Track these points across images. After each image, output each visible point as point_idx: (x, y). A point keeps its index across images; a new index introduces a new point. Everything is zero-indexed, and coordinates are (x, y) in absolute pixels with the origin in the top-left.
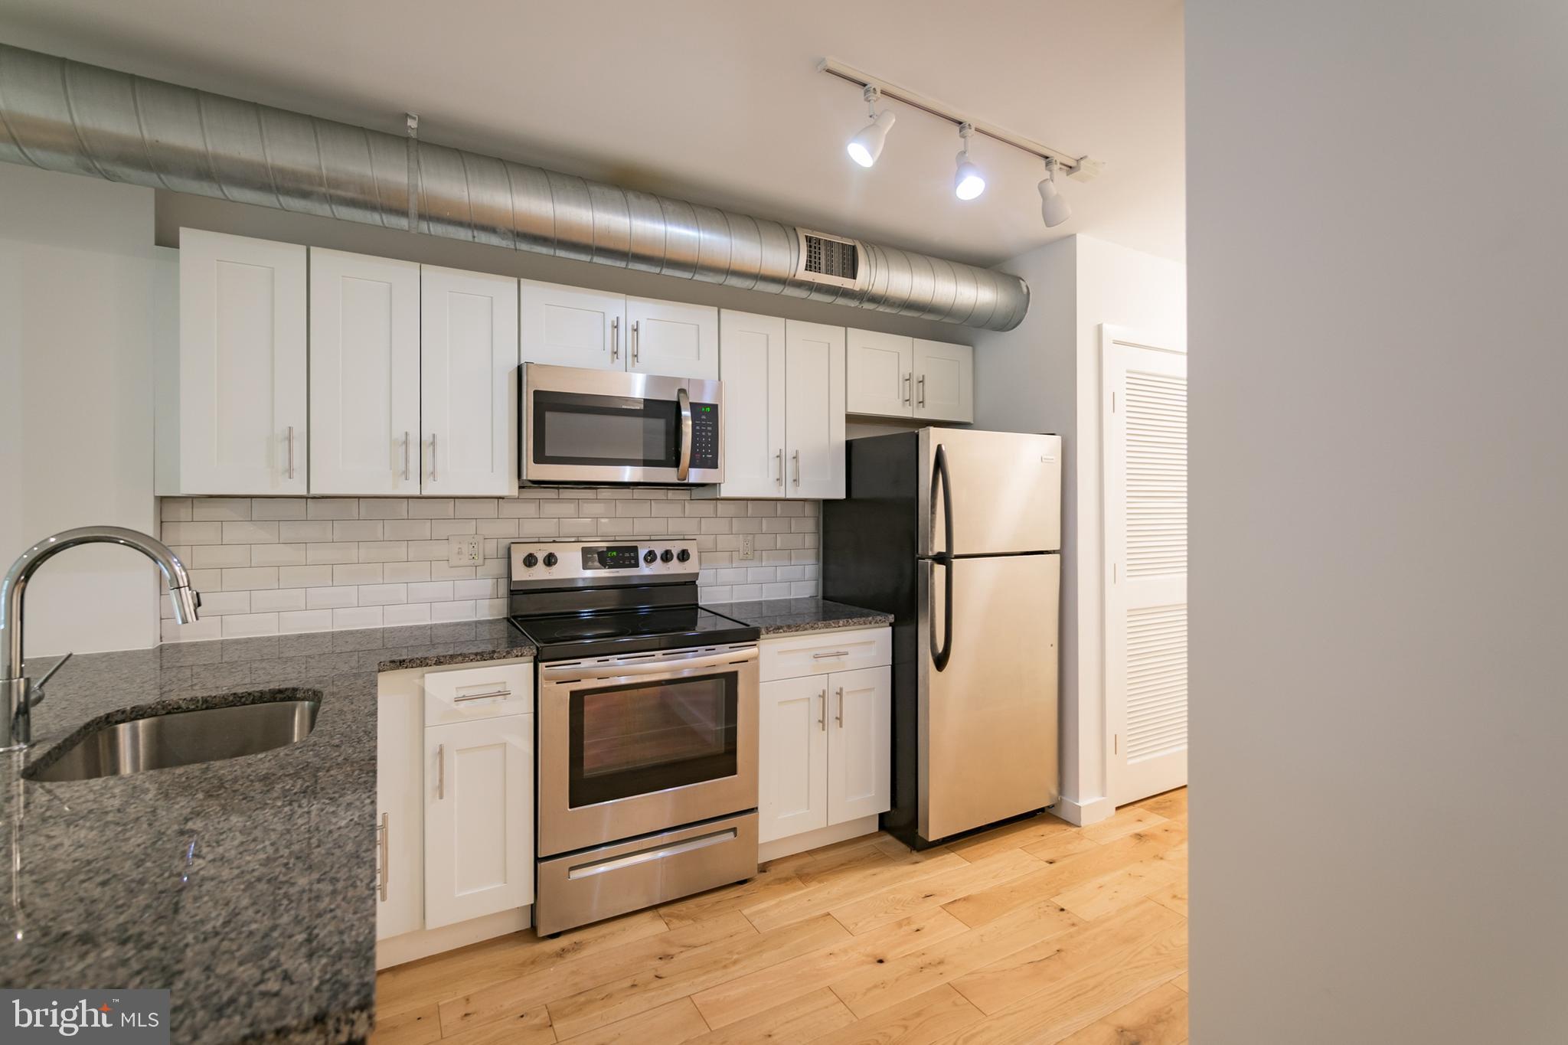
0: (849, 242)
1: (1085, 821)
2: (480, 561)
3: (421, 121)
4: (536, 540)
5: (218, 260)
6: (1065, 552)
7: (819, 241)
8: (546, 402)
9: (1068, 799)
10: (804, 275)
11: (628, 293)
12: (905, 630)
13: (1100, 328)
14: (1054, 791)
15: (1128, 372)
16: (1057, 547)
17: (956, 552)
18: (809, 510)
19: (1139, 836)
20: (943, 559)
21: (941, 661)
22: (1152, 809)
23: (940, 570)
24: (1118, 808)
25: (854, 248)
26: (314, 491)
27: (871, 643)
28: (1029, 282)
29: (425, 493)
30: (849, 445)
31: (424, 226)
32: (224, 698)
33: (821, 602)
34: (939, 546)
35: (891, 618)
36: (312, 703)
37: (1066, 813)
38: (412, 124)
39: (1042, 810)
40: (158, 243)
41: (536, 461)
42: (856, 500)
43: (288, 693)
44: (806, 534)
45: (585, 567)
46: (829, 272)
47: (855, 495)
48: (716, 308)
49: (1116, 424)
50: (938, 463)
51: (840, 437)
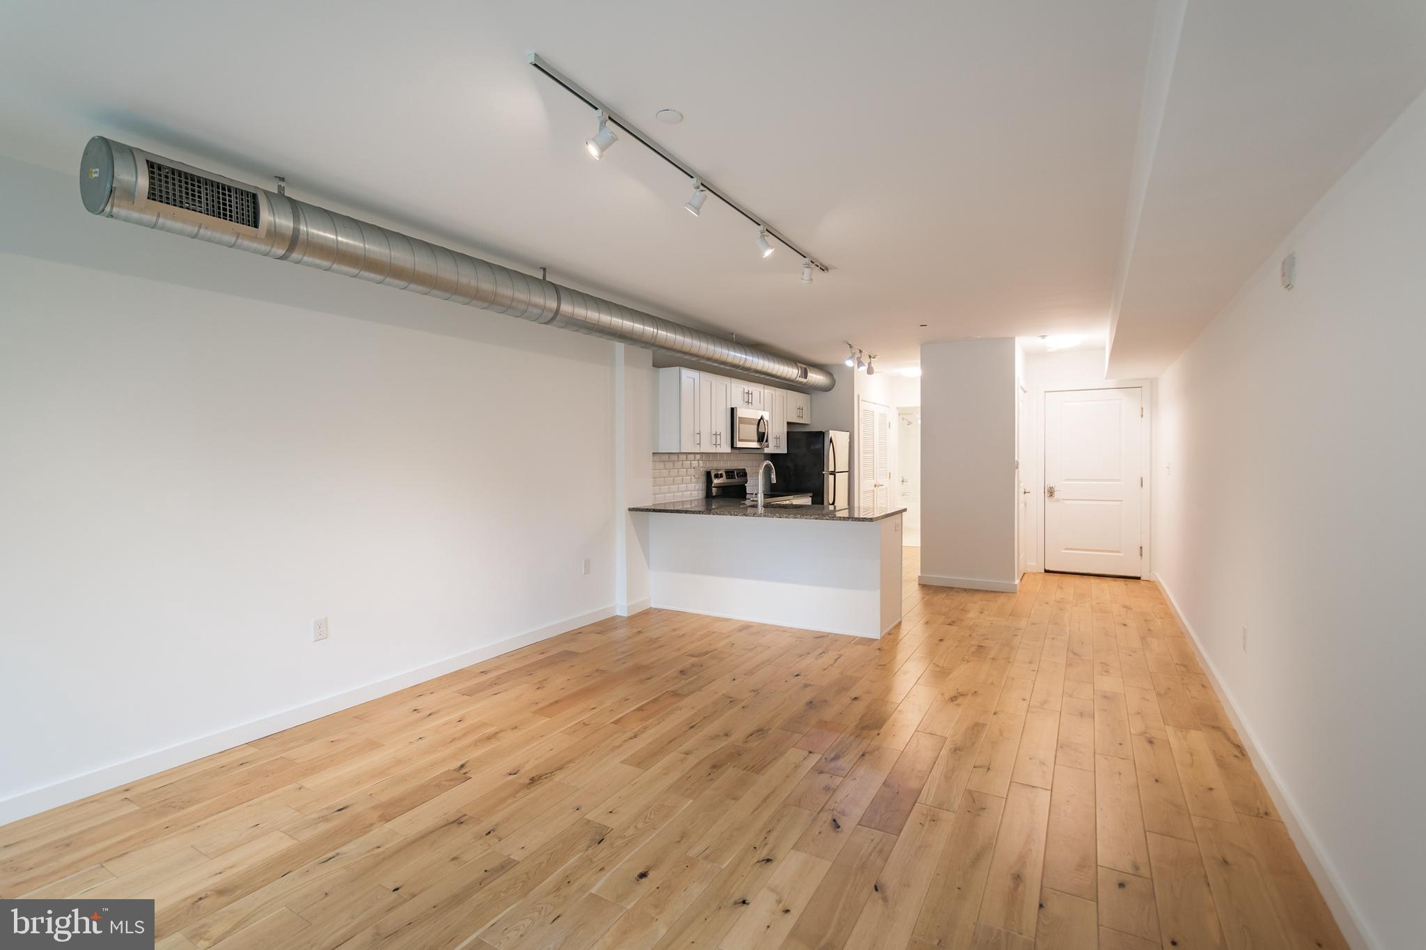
0: (807, 366)
3: (736, 336)
6: (850, 472)
7: (802, 367)
10: (798, 379)
11: (748, 381)
13: (859, 395)
15: (864, 410)
16: (848, 470)
20: (832, 473)
23: (831, 477)
25: (808, 368)
28: (835, 376)
29: (716, 452)
30: (788, 432)
34: (831, 469)
35: (811, 495)
38: (734, 336)
41: (739, 441)
42: (793, 454)
45: (727, 479)
46: (802, 377)
47: (790, 452)
48: (763, 385)
49: (861, 427)
50: (831, 441)
51: (786, 430)
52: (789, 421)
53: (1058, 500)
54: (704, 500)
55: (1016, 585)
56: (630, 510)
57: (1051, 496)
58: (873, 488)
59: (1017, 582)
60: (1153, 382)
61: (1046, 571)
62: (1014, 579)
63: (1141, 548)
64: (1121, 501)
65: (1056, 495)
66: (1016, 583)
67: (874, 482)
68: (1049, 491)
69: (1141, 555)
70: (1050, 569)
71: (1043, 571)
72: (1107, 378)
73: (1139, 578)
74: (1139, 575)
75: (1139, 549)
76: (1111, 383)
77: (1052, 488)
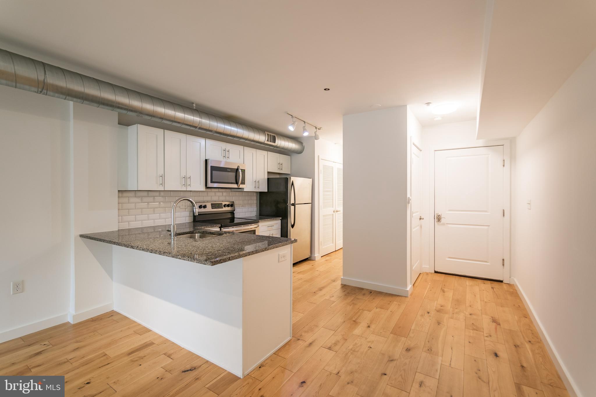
0: (274, 135)
1: (316, 259)
2: (187, 207)
3: (196, 105)
4: (198, 202)
5: (146, 133)
6: (312, 203)
7: (270, 135)
8: (213, 168)
9: (313, 255)
10: (266, 142)
11: (226, 142)
12: (285, 221)
13: (319, 156)
14: (310, 255)
15: (323, 165)
16: (311, 202)
17: (296, 203)
18: (255, 194)
19: (326, 260)
20: (293, 205)
21: (293, 226)
22: (327, 256)
23: (292, 207)
24: (321, 257)
25: (275, 136)
26: (165, 190)
27: (277, 224)
28: (304, 144)
29: (187, 190)
30: (268, 179)
31: (200, 130)
32: (182, 233)
33: (259, 217)
34: (292, 201)
35: (281, 218)
36: (199, 234)
37: (312, 258)
38: (194, 105)
39: (307, 259)
40: (119, 124)
41: (211, 183)
42: (271, 192)
43: (192, 232)
44: (254, 201)
45: (212, 208)
46: (270, 142)
47: (269, 191)
48: (243, 146)
49: (321, 176)
50: (293, 184)
51: (266, 177)
52: (269, 171)
53: (444, 224)
54: (192, 224)
55: (408, 291)
56: (81, 236)
57: (439, 221)
58: (333, 213)
59: (409, 287)
60: (512, 141)
61: (436, 272)
62: (406, 286)
63: (503, 260)
64: (489, 226)
65: (443, 220)
66: (408, 289)
67: (334, 209)
68: (437, 218)
69: (503, 265)
70: (439, 271)
71: (433, 272)
72: (478, 138)
73: (502, 281)
74: (501, 279)
75: (502, 261)
76: (481, 143)
77: (439, 216)
